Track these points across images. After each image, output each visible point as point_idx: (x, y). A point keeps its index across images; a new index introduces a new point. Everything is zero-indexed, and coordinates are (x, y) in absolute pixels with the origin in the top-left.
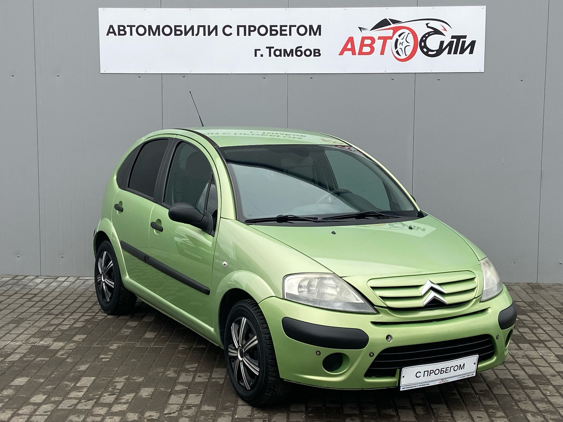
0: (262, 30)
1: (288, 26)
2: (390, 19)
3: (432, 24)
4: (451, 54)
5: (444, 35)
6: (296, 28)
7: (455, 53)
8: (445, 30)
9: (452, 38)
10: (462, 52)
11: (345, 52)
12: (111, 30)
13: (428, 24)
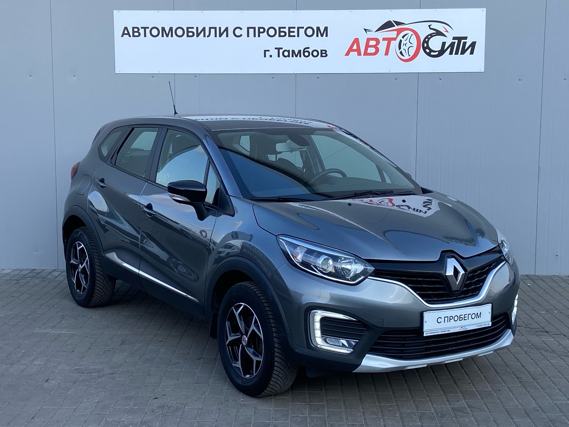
0: (272, 32)
1: (296, 28)
2: (393, 21)
3: (435, 25)
4: (452, 54)
5: (446, 36)
6: (304, 30)
7: (457, 53)
8: (447, 31)
9: (453, 39)
10: (463, 52)
11: (351, 53)
12: (125, 32)
13: (430, 25)
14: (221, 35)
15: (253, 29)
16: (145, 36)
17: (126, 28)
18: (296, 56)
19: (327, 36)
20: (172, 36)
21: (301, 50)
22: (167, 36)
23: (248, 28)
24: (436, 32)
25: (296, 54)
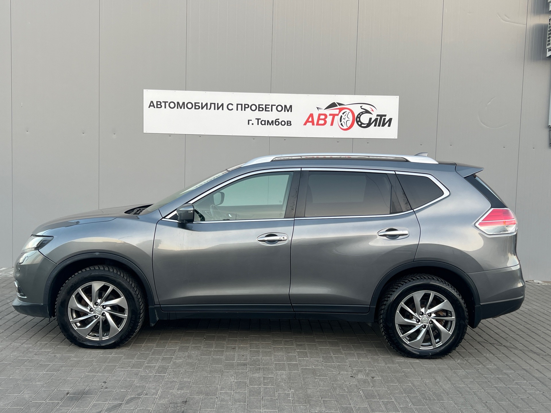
0: (253, 108)
1: (270, 106)
2: (337, 103)
3: (364, 106)
4: (376, 126)
5: (372, 114)
6: (276, 107)
7: (379, 126)
8: (373, 111)
9: (377, 116)
10: (383, 125)
11: (308, 124)
12: (151, 104)
13: (362, 106)
14: (218, 109)
15: (240, 106)
16: (165, 107)
17: (152, 102)
18: (270, 125)
19: (291, 111)
20: (184, 108)
21: (273, 121)
22: (181, 108)
23: (237, 105)
24: (365, 111)
25: (270, 123)
